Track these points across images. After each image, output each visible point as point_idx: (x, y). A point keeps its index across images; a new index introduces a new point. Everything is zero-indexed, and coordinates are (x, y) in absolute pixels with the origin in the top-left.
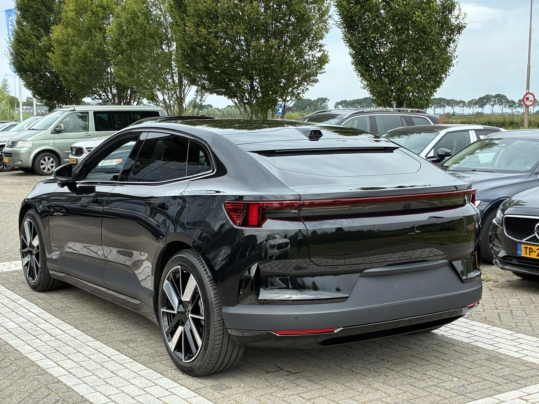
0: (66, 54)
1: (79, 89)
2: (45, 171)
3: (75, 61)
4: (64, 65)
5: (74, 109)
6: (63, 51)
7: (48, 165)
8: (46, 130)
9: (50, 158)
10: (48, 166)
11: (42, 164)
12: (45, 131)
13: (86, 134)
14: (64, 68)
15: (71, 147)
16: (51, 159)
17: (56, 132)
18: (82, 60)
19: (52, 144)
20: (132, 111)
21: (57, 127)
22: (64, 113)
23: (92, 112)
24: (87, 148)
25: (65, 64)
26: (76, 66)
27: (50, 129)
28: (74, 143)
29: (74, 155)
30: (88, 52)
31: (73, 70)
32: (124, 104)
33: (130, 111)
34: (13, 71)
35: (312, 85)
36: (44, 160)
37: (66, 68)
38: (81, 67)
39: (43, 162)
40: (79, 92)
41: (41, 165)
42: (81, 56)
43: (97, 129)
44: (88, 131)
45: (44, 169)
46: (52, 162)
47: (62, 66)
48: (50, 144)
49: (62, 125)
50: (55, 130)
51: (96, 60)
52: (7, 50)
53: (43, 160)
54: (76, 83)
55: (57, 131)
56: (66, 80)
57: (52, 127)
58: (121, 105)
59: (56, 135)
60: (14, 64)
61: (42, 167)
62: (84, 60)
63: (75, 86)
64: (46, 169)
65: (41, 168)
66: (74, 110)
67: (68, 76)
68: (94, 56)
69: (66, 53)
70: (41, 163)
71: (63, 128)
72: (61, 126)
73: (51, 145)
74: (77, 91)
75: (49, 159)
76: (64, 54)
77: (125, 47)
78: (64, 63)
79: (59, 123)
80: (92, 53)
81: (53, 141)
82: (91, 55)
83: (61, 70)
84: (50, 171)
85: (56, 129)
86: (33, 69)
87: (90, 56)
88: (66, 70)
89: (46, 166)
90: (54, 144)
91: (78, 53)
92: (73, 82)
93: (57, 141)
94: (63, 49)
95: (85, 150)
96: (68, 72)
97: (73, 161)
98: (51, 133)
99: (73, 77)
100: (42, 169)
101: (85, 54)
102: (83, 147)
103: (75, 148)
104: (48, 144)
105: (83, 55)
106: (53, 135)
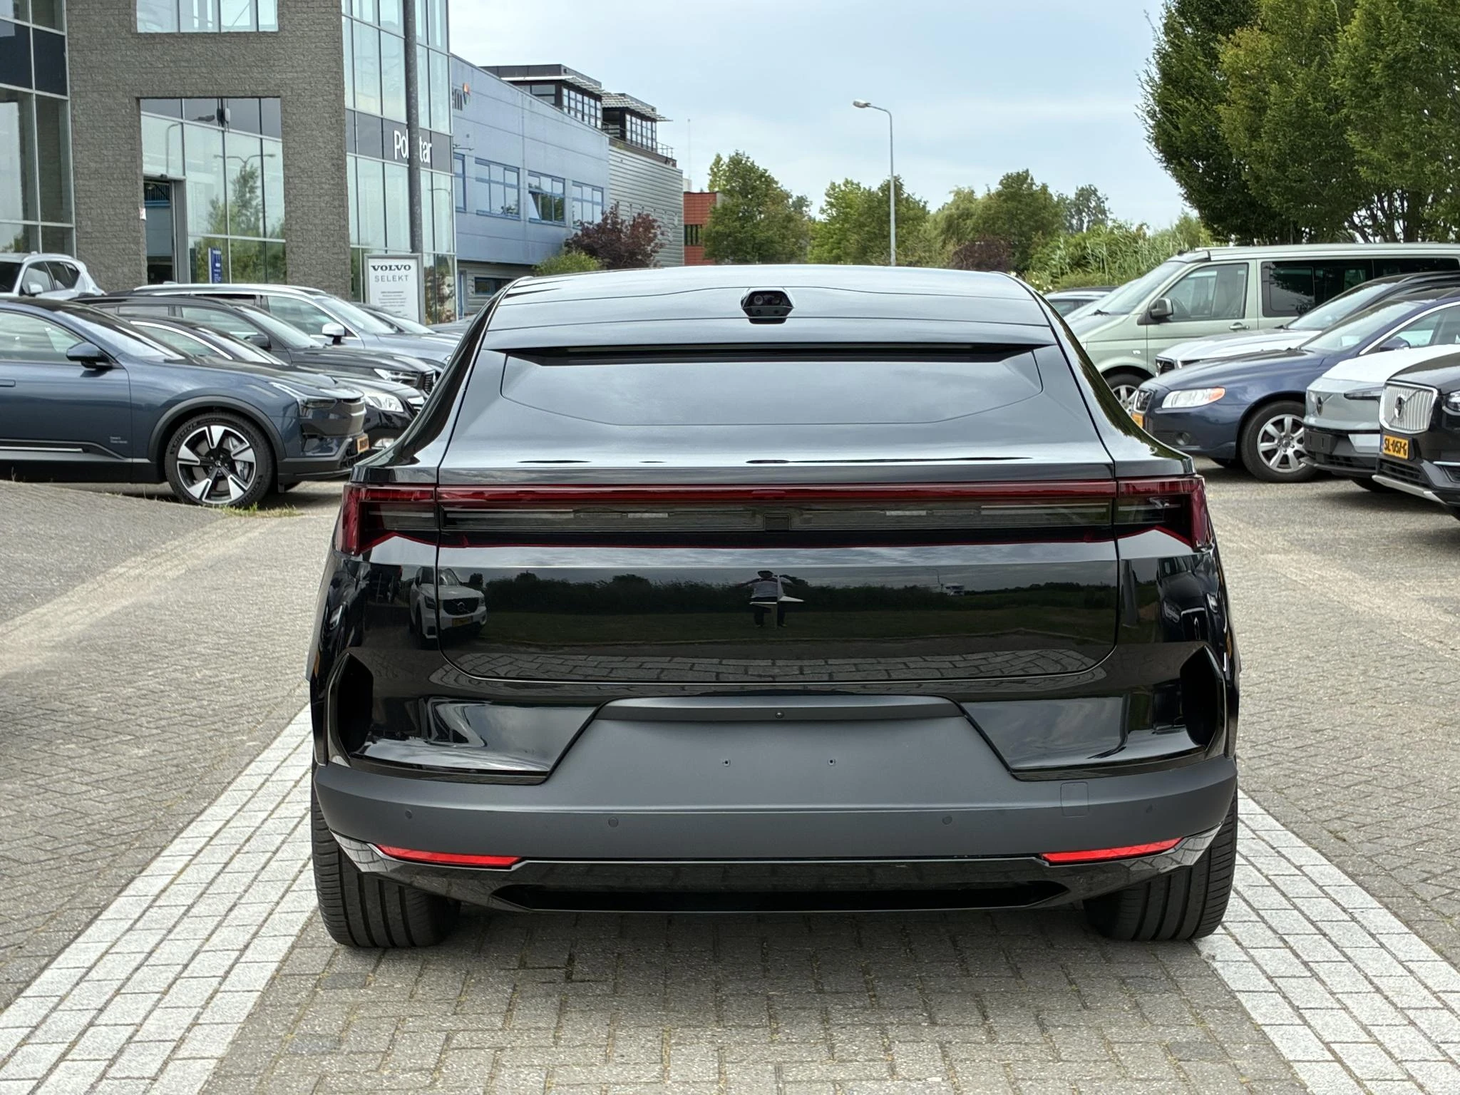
0: (1259, 108)
3: (1278, 124)
4: (1250, 137)
5: (1206, 256)
6: (1250, 99)
8: (1129, 314)
9: (1133, 392)
12: (1126, 317)
13: (1238, 324)
14: (1251, 146)
16: (1138, 395)
17: (1151, 320)
18: (1293, 120)
19: (1139, 352)
20: (1375, 260)
21: (1155, 307)
22: (1181, 267)
23: (1259, 262)
25: (1254, 133)
26: (1277, 137)
27: (1137, 310)
28: (1162, 350)
31: (1274, 149)
32: (1311, 241)
33: (1370, 260)
34: (1156, 159)
37: (1257, 146)
38: (1290, 141)
42: (1292, 110)
43: (1268, 312)
44: (1243, 316)
47: (1248, 140)
48: (1135, 352)
49: (1169, 302)
50: (1151, 313)
51: (1332, 118)
52: (1142, 101)
54: (1278, 186)
55: (1154, 317)
56: (1256, 178)
57: (1142, 308)
58: (1300, 242)
59: (1152, 328)
60: (1156, 140)
62: (1301, 121)
66: (1208, 259)
67: (1260, 166)
68: (1326, 108)
71: (1170, 310)
72: (1166, 303)
73: (1138, 356)
75: (1129, 394)
76: (1252, 109)
77: (1381, 78)
78: (1251, 132)
79: (1162, 296)
80: (1320, 99)
81: (1142, 344)
82: (1318, 104)
85: (1153, 311)
86: (1198, 150)
87: (1316, 109)
88: (1256, 151)
90: (1145, 353)
91: (1286, 103)
92: (1275, 180)
93: (1154, 345)
94: (1250, 93)
98: (1140, 323)
99: (1273, 170)
101: (1302, 104)
102: (1174, 358)
104: (1129, 353)
105: (1297, 106)
106: (1144, 327)
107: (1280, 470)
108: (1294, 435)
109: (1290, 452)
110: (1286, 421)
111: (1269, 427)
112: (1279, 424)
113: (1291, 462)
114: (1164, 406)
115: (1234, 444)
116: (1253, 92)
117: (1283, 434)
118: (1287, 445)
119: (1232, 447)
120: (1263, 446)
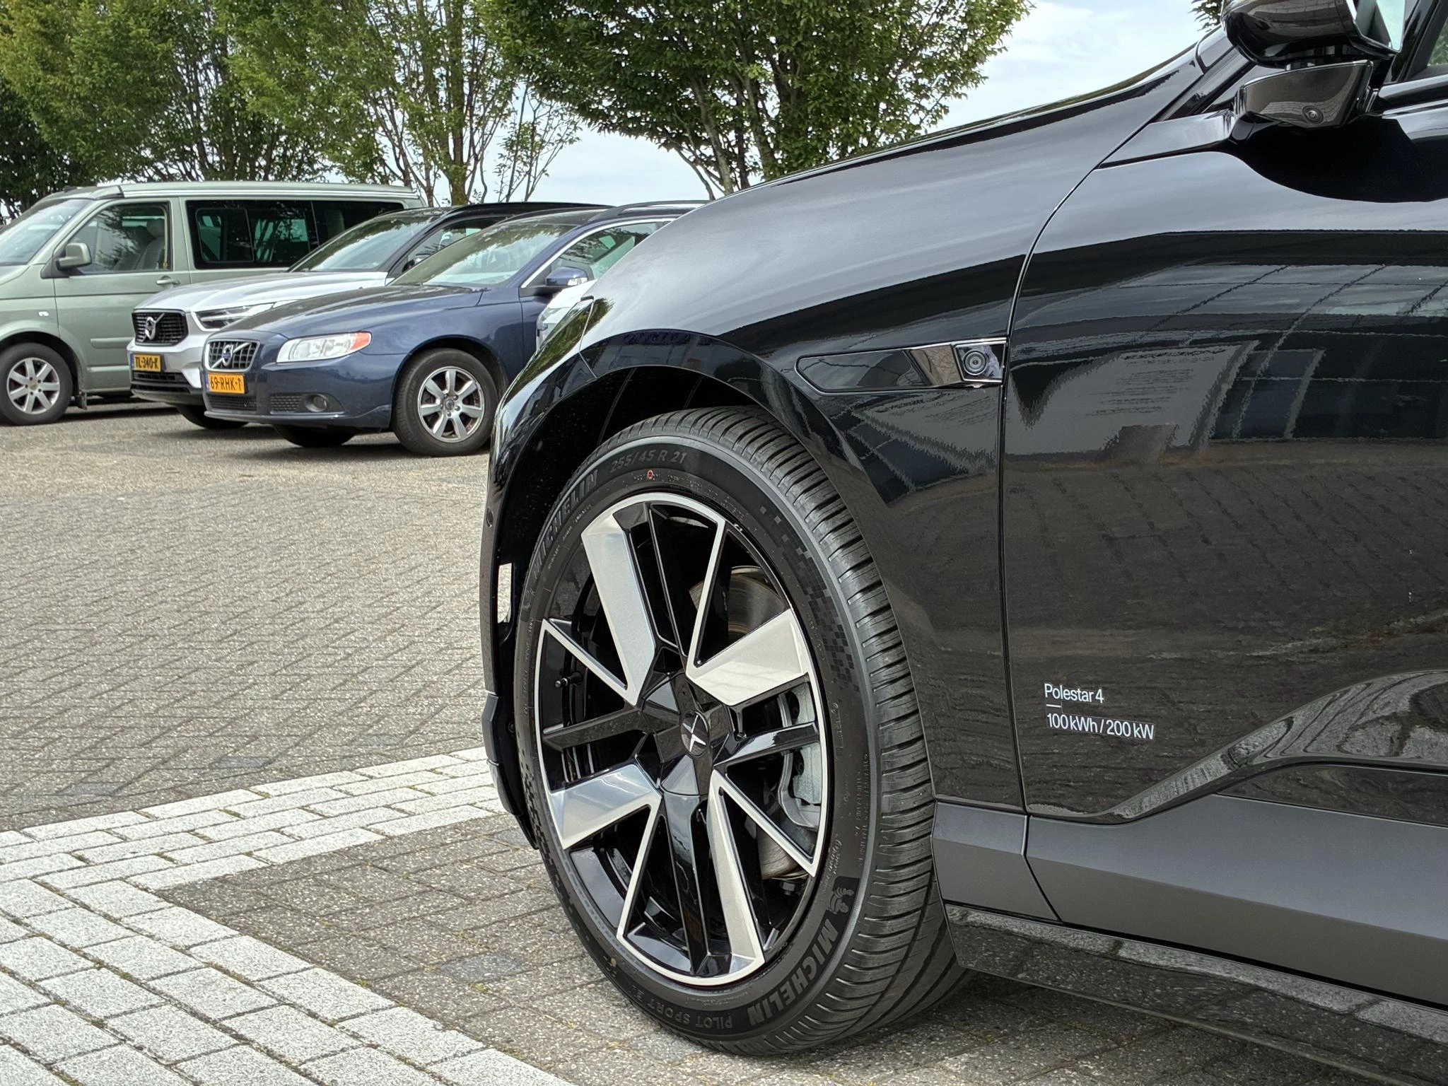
0: (54, 32)
1: (98, 148)
2: (24, 410)
4: (43, 70)
5: (118, 192)
6: (43, 22)
7: (34, 387)
8: (25, 263)
9: (43, 364)
10: (36, 392)
11: (15, 385)
12: (23, 268)
13: (164, 277)
14: (46, 81)
15: (134, 316)
16: (46, 368)
17: (59, 273)
18: (109, 48)
19: (46, 314)
20: (314, 202)
21: (63, 254)
23: (182, 202)
24: (201, 314)
26: (91, 68)
27: (37, 260)
29: (147, 340)
30: (131, 22)
31: (82, 83)
33: (308, 202)
35: (958, 95)
36: (22, 370)
37: (55, 80)
38: (108, 73)
39: (17, 376)
40: (98, 157)
41: (11, 389)
42: (107, 36)
43: (200, 263)
44: (170, 268)
45: (21, 401)
46: (49, 378)
47: (40, 73)
48: (41, 314)
49: (83, 247)
50: (58, 263)
53: (16, 370)
55: (63, 269)
56: (52, 119)
57: (45, 255)
59: (59, 282)
61: (15, 394)
62: (119, 49)
63: (84, 139)
64: (30, 401)
65: (12, 399)
66: (121, 196)
67: (61, 105)
69: (51, 31)
70: (12, 381)
71: (86, 258)
72: (79, 248)
73: (44, 318)
74: (91, 156)
75: (38, 367)
76: (44, 34)
78: (43, 64)
79: (69, 241)
80: (144, 23)
81: (49, 302)
82: (141, 31)
83: (33, 88)
84: (44, 410)
85: (61, 260)
87: (138, 36)
88: (54, 86)
89: (29, 390)
90: (55, 314)
91: (98, 27)
92: (78, 124)
93: (62, 303)
94: (43, 14)
95: (194, 321)
96: (61, 93)
97: (147, 363)
98: (45, 276)
99: (79, 110)
100: (16, 401)
101: (120, 28)
102: (185, 309)
103: (155, 315)
104: (33, 315)
105: (114, 31)
106: (51, 280)
107: (446, 440)
108: (459, 393)
109: (455, 415)
110: (447, 375)
111: (429, 384)
112: (440, 380)
113: (457, 429)
114: (279, 360)
115: (388, 407)
116: (48, 13)
117: (446, 391)
118: (450, 407)
119: (385, 411)
120: (424, 409)
